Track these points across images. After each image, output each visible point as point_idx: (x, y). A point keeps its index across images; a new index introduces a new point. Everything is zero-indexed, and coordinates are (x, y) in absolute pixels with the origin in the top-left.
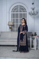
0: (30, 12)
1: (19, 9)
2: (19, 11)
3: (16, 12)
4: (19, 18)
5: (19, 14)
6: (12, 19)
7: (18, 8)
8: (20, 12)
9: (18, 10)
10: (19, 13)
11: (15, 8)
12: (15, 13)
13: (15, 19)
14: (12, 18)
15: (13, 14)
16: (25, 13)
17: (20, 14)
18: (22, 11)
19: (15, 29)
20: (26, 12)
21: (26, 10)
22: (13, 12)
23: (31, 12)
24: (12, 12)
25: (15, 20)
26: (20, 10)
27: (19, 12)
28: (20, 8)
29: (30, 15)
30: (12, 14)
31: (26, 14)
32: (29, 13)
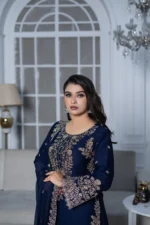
0: (124, 28)
1: (57, 13)
2: (57, 23)
3: (42, 28)
4: (57, 66)
5: (57, 43)
6: (18, 70)
7: (51, 10)
8: (63, 28)
9: (52, 18)
10: (57, 34)
11: (32, 7)
12: (35, 35)
13: (36, 66)
14: (17, 62)
15: (24, 39)
16: (92, 34)
17: (61, 39)
18: (75, 22)
19: (37, 124)
20: (97, 27)
21: (94, 18)
22: (27, 29)
23: (132, 27)
24: (17, 29)
25: (37, 76)
26: (62, 18)
27: (57, 27)
28: (61, 9)
29: (122, 48)
30: (17, 39)
31: (98, 39)
32: (119, 34)
